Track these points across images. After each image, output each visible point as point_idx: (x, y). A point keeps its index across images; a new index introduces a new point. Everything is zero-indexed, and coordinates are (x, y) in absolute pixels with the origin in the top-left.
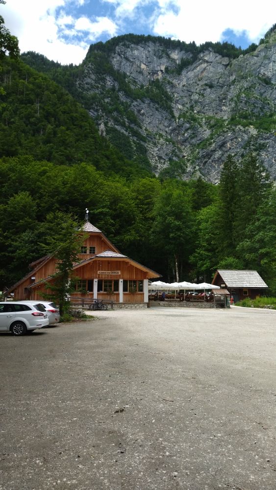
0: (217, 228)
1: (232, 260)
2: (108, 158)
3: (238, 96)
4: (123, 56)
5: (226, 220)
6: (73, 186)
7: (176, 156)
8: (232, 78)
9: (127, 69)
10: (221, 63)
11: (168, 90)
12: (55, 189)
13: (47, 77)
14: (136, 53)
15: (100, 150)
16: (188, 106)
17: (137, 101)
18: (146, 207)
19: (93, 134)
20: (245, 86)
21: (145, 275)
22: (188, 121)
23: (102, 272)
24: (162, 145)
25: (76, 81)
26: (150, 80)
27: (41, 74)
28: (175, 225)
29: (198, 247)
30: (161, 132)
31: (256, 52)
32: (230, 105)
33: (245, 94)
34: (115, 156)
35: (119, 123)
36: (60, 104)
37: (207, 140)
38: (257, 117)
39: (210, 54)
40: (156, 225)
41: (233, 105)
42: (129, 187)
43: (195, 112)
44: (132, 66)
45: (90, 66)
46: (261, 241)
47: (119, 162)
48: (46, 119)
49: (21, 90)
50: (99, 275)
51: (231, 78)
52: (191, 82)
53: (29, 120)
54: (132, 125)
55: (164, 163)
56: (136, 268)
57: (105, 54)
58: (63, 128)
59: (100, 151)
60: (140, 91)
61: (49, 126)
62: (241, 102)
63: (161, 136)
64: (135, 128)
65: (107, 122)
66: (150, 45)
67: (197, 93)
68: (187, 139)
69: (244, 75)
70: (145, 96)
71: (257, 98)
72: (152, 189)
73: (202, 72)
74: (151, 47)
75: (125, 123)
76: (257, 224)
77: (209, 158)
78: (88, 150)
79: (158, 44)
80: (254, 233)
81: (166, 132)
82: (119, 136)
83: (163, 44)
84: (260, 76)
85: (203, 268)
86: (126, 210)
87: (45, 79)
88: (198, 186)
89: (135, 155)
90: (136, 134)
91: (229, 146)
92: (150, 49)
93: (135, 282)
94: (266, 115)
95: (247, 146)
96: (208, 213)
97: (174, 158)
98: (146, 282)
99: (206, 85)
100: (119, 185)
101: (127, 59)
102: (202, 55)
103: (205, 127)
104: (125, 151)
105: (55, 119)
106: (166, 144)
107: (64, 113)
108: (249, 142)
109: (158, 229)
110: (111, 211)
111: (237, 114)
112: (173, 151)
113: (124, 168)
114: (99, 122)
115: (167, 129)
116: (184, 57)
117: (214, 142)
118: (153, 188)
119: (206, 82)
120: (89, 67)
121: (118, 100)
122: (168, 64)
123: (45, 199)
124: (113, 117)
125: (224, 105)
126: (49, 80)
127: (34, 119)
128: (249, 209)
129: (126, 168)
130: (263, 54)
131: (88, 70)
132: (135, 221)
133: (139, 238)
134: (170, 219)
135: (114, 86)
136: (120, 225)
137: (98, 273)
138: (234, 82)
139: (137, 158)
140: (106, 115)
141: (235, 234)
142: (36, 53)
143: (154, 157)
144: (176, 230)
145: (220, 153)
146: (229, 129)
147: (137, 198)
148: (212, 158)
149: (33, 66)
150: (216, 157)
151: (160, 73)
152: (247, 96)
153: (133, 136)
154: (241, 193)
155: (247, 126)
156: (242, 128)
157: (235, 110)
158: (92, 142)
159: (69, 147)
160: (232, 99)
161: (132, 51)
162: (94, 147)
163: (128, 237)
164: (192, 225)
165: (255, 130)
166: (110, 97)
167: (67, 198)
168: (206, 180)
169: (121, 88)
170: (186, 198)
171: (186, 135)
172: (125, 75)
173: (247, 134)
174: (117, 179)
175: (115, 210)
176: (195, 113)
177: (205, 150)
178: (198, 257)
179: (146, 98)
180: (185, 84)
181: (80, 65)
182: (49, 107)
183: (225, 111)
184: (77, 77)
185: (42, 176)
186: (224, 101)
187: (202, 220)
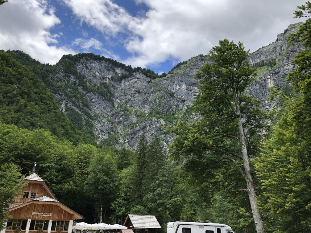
0: (132, 183)
1: (140, 207)
2: (63, 128)
3: (155, 100)
4: (84, 65)
5: (138, 178)
6: (29, 145)
7: (113, 131)
8: (152, 90)
9: (86, 73)
10: (146, 80)
11: (112, 90)
12: (14, 146)
13: (28, 69)
14: (93, 65)
15: (58, 121)
16: (124, 101)
17: (90, 93)
18: (84, 165)
19: (55, 110)
20: (159, 95)
21: (71, 217)
22: (123, 110)
23: (36, 213)
24: (104, 123)
25: (49, 75)
26: (100, 82)
27: (24, 66)
28: (104, 180)
29: (118, 197)
30: (104, 115)
31: (166, 78)
32: (149, 105)
33: (158, 100)
34: (69, 126)
35: (76, 105)
36: (34, 87)
37: (134, 124)
38: (165, 114)
39: (139, 74)
40: (90, 179)
41: (152, 105)
42: (74, 149)
43: (128, 105)
44: (90, 72)
45: (61, 67)
46: (159, 194)
47: (71, 131)
48: (21, 95)
49: (6, 74)
50: (33, 216)
52: (127, 88)
53: (7, 95)
54: (85, 108)
55: (104, 135)
56: (65, 211)
57: (73, 62)
58: (33, 103)
60: (93, 88)
61: (22, 100)
62: (156, 104)
63: (104, 117)
64: (87, 110)
65: (67, 104)
66: (103, 62)
67: (130, 95)
68: (122, 121)
69: (159, 89)
71: (165, 103)
73: (134, 83)
74: (104, 64)
75: (80, 106)
76: (157, 182)
77: (135, 135)
78: (49, 120)
79: (108, 63)
80: (155, 189)
81: (108, 115)
82: (74, 114)
83: (111, 63)
84: (168, 91)
85: (120, 213)
86: (68, 166)
87: (26, 70)
88: (122, 153)
89: (84, 127)
90: (86, 113)
91: (147, 129)
92: (102, 64)
93: (62, 222)
94: (170, 114)
95: (159, 131)
96: (127, 172)
97: (112, 133)
98: (71, 222)
99: (136, 91)
100: (66, 147)
101: (87, 67)
102: (135, 74)
103: (133, 116)
104: (77, 124)
105: (28, 97)
106: (107, 123)
107: (36, 93)
108: (160, 128)
109: (90, 182)
110: (56, 166)
111: (154, 111)
112: (112, 128)
113: (74, 135)
114: (62, 103)
115: (109, 113)
116: (124, 73)
117: (139, 125)
118: (91, 152)
119: (136, 89)
121: (77, 90)
122: (113, 75)
123: (3, 152)
124: (72, 101)
125: (146, 104)
126: (29, 71)
127: (11, 94)
128: (153, 172)
129: (76, 136)
130: (170, 79)
131: (59, 70)
132: (74, 174)
133: (75, 188)
134: (100, 175)
135: (75, 82)
136: (62, 177)
137: (33, 214)
138: (152, 92)
139: (85, 130)
140: (67, 99)
141: (143, 188)
142: (23, 52)
143: (98, 131)
144: (104, 183)
145: (142, 133)
146: (148, 119)
147: (78, 158)
148: (137, 135)
149: (19, 60)
150: (139, 135)
151: (107, 79)
152: (160, 101)
153: (84, 115)
154: (149, 160)
155: (159, 118)
156: (156, 119)
157: (153, 108)
158: (53, 115)
159: (35, 116)
160: (151, 102)
161: (91, 64)
162: (54, 119)
163: (67, 187)
164: (116, 180)
165: (164, 121)
166: (71, 88)
167: (23, 153)
168: (132, 149)
169: (80, 84)
170: (113, 161)
171: (121, 119)
172: (84, 77)
173: (159, 123)
174: (66, 143)
175: (60, 165)
176: (128, 106)
177: (133, 130)
178: (117, 204)
179: (97, 92)
180: (123, 88)
181: (54, 65)
182: (25, 88)
183: (146, 108)
184: (51, 72)
185: (5, 135)
186: (146, 102)
187: (122, 177)
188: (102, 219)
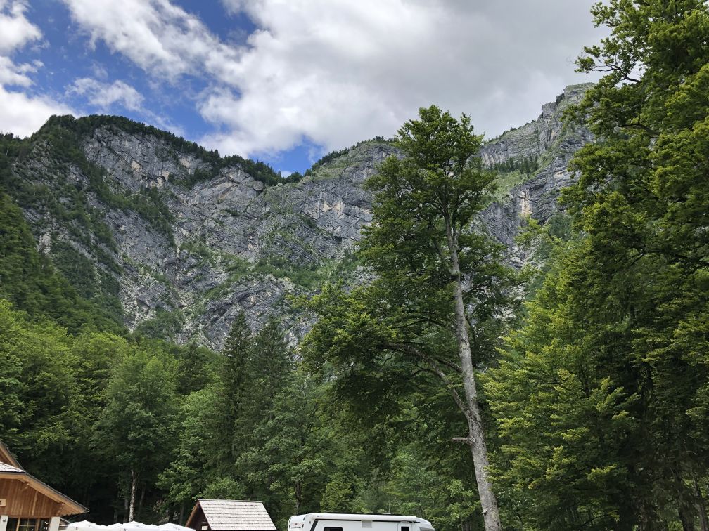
0: (210, 427)
1: (228, 482)
2: (45, 291)
3: (272, 235)
4: (104, 144)
5: (226, 415)
7: (169, 303)
9: (107, 162)
10: (251, 187)
11: (170, 206)
14: (127, 144)
15: (31, 275)
16: (198, 233)
17: (116, 211)
18: (94, 382)
19: (24, 247)
20: (282, 223)
21: (55, 508)
22: (195, 256)
24: (148, 284)
25: (12, 161)
26: (142, 186)
28: (142, 418)
29: (175, 458)
30: (149, 264)
31: (299, 184)
32: (259, 244)
33: (281, 234)
34: (59, 289)
35: (79, 238)
37: (221, 287)
38: (296, 268)
39: (237, 172)
40: (108, 416)
41: (264, 245)
42: (69, 344)
43: (208, 244)
44: (117, 161)
45: (44, 144)
46: (274, 451)
47: (65, 300)
51: (264, 208)
52: (207, 202)
54: (101, 246)
55: (147, 312)
56: (41, 495)
57: (75, 134)
59: (31, 277)
60: (124, 198)
62: (275, 243)
63: (148, 269)
64: (106, 250)
65: (58, 234)
66: (151, 139)
67: (213, 219)
68: (190, 281)
69: (282, 210)
70: (130, 206)
71: (296, 242)
72: (112, 353)
73: (224, 193)
74: (152, 143)
75: (89, 241)
76: (270, 423)
77: (222, 315)
78: (8, 272)
79: (163, 141)
80: (265, 439)
81: (158, 265)
82: (74, 258)
83: (170, 143)
84: (303, 215)
85: (179, 498)
86: (53, 385)
88: (189, 356)
89: (98, 292)
90: (104, 259)
91: (252, 300)
92: (149, 145)
93: (33, 521)
94: (307, 267)
95: (278, 305)
96: (199, 400)
97: (165, 307)
98: (55, 521)
99: (228, 211)
100: (50, 338)
101: (111, 150)
102: (226, 172)
103: (220, 269)
104: (80, 284)
106: (155, 283)
108: (282, 300)
109: (109, 423)
110: (22, 385)
111: (269, 259)
112: (166, 296)
113: (73, 310)
114: (43, 231)
115: (159, 261)
116: (200, 167)
117: (232, 291)
118: (114, 351)
119: (229, 207)
120: (41, 146)
121: (84, 203)
122: (174, 171)
124: (69, 228)
125: (251, 242)
128: (261, 400)
129: (77, 312)
130: (309, 188)
131: (40, 150)
132: (67, 404)
133: (68, 438)
134: (133, 406)
135: (80, 182)
136: (35, 412)
138: (267, 215)
139: (101, 298)
140: (57, 222)
141: (237, 437)
143: (131, 301)
144: (143, 426)
145: (239, 309)
146: (255, 277)
147: (80, 365)
148: (225, 315)
150: (232, 314)
151: (160, 180)
152: (283, 237)
153: (100, 262)
154: (252, 374)
155: (281, 277)
156: (273, 278)
157: (266, 253)
158: (20, 261)
160: (263, 237)
161: (121, 141)
162: (21, 269)
163: (47, 435)
164: (171, 419)
165: (291, 284)
166: (70, 197)
168: (213, 347)
169: (92, 188)
170: (167, 374)
171: (189, 274)
172: (103, 172)
173: (280, 288)
174: (50, 328)
175: (32, 383)
176: (207, 246)
177: (217, 302)
178: (172, 476)
179: (132, 209)
180: (197, 203)
181: (25, 139)
183: (251, 251)
184: (17, 156)
186: (251, 238)
187: (188, 411)
188: (134, 513)
